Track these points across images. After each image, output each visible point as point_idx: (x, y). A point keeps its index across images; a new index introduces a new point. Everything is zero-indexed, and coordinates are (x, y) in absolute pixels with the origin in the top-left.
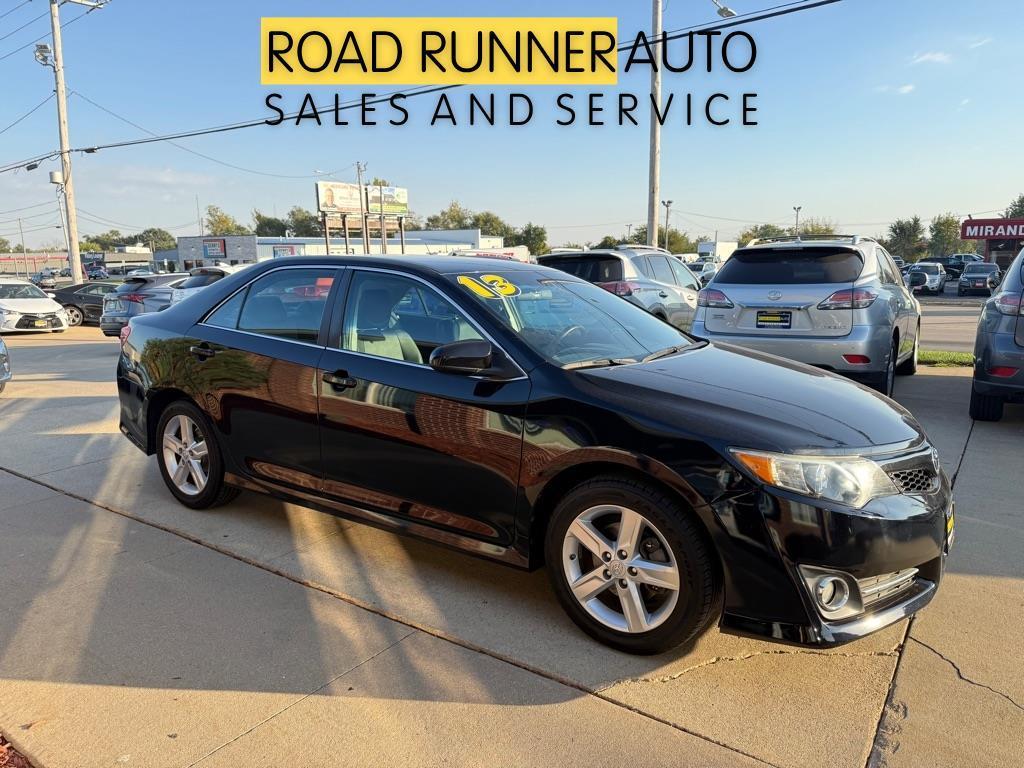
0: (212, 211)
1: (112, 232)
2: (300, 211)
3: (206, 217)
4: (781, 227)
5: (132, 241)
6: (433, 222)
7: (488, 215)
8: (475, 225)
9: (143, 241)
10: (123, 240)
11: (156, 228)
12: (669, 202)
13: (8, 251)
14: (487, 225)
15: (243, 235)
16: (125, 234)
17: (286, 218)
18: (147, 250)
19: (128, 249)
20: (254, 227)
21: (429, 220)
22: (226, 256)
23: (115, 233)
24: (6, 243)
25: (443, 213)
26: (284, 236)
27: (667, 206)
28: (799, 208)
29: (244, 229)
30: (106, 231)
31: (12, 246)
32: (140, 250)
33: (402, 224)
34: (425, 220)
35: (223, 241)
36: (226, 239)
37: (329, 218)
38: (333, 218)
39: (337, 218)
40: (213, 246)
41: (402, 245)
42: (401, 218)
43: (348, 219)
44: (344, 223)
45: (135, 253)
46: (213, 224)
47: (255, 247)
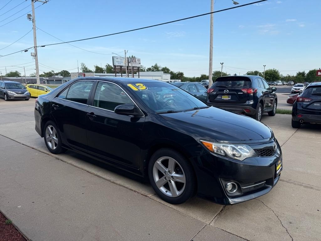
0: (83, 64)
1: (52, 71)
2: (109, 65)
3: (80, 67)
4: (260, 72)
5: (57, 74)
6: (149, 70)
7: (166, 67)
8: (162, 70)
9: (60, 74)
10: (55, 73)
11: (65, 70)
12: (223, 63)
13: (20, 77)
14: (166, 70)
16: (56, 72)
17: (105, 67)
18: (62, 77)
19: (56, 76)
20: (95, 71)
21: (148, 68)
24: (20, 74)
25: (152, 67)
26: (103, 73)
27: (222, 64)
28: (265, 66)
29: (91, 71)
30: (50, 71)
32: (60, 77)
33: (139, 70)
34: (147, 68)
35: (85, 74)
36: (86, 73)
37: (117, 67)
38: (118, 67)
39: (119, 67)
40: (82, 76)
41: (139, 76)
42: (139, 68)
43: (122, 68)
44: (121, 69)
45: (58, 77)
46: (82, 69)
47: (94, 76)
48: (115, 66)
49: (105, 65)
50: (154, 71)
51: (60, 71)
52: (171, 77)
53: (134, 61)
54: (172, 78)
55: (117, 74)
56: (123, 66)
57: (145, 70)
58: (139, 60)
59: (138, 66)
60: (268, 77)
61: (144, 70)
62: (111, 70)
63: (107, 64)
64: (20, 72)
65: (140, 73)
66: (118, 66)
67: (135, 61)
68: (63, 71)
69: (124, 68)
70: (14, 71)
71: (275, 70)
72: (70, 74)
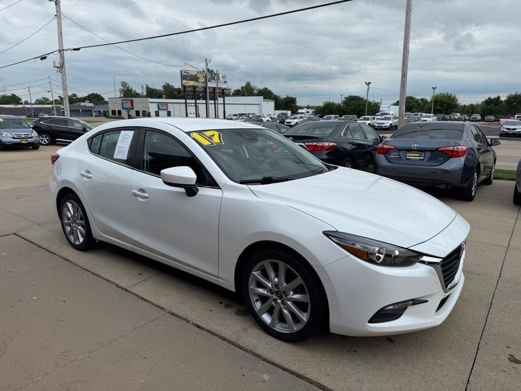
0: (124, 84)
1: (73, 94)
2: (168, 85)
3: (121, 87)
5: (83, 100)
6: (238, 93)
7: (266, 89)
8: (260, 93)
9: (88, 100)
10: (78, 99)
11: (95, 93)
13: (22, 104)
14: (266, 94)
15: (139, 97)
16: (80, 95)
17: (161, 89)
18: (91, 105)
19: (82, 104)
20: (145, 94)
21: (235, 91)
22: (133, 108)
23: (75, 95)
24: (20, 99)
25: (242, 88)
26: (162, 98)
27: (368, 85)
28: (435, 88)
29: (139, 94)
31: (23, 101)
32: (88, 104)
33: (224, 93)
34: (232, 91)
35: (132, 100)
36: (134, 99)
37: (187, 89)
38: (189, 89)
39: (191, 89)
40: (127, 103)
41: (224, 104)
42: (224, 90)
43: (197, 89)
44: (194, 92)
45: (86, 106)
46: (123, 91)
47: (148, 104)
48: (184, 87)
49: (163, 85)
50: (246, 96)
51: (87, 95)
52: (275, 106)
53: (216, 78)
54: (277, 107)
55: (188, 101)
56: (197, 87)
57: (231, 94)
58: (224, 77)
59: (223, 86)
60: (438, 107)
61: (229, 93)
62: (172, 93)
63: (166, 83)
64: (20, 97)
65: (226, 98)
66: (189, 87)
67: (218, 78)
68: (92, 95)
69: (199, 90)
70: (9, 94)
71: (450, 96)
72: (104, 99)
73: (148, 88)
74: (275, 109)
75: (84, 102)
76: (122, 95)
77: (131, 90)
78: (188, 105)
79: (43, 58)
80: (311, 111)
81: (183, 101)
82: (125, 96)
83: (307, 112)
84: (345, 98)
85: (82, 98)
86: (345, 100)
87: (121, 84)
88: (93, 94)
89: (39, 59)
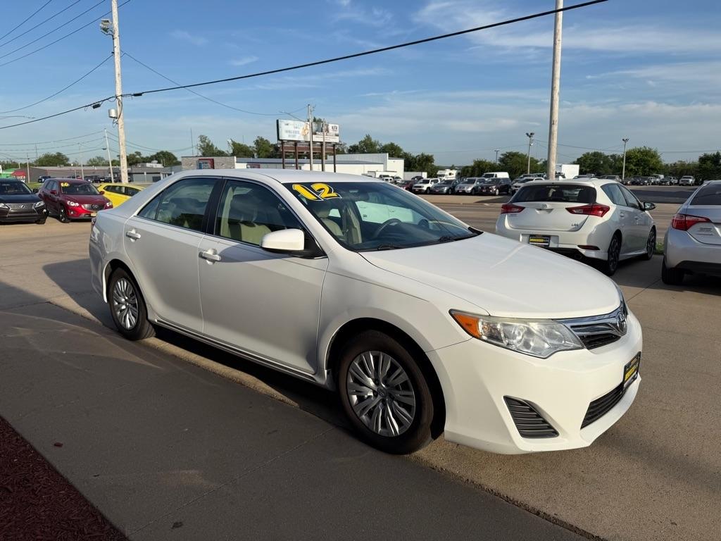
0: (203, 139)
2: (262, 139)
3: (197, 142)
5: (150, 160)
6: (354, 150)
7: (392, 144)
8: (384, 150)
9: (156, 159)
10: (142, 158)
11: (165, 150)
13: (69, 165)
14: (393, 151)
15: (222, 156)
16: (145, 154)
18: (160, 166)
19: (148, 165)
20: (231, 151)
21: (351, 147)
23: (138, 153)
24: (67, 159)
25: (361, 142)
26: (253, 157)
27: (530, 137)
28: (627, 140)
29: (223, 152)
30: (133, 152)
31: (71, 162)
32: (156, 165)
33: (335, 150)
34: (348, 146)
35: (213, 160)
36: (215, 158)
37: (285, 145)
38: (289, 145)
39: (292, 145)
40: (206, 163)
41: (334, 164)
42: (334, 146)
43: (298, 146)
44: (295, 148)
45: (152, 168)
46: (203, 148)
47: (234, 165)
48: (282, 140)
50: (363, 152)
51: (155, 154)
52: (405, 166)
53: (324, 130)
54: (409, 166)
55: (286, 160)
56: (299, 141)
57: (345, 151)
58: (334, 127)
59: (334, 140)
60: (632, 166)
61: (343, 149)
62: (267, 151)
63: (258, 137)
64: (68, 156)
65: (337, 156)
66: (289, 141)
67: (327, 130)
68: (160, 153)
69: (301, 146)
70: (53, 152)
71: (649, 151)
72: (175, 158)
73: (234, 144)
74: (405, 170)
75: (150, 162)
76: (200, 154)
77: (212, 146)
78: (286, 165)
79: (96, 106)
80: (454, 172)
81: (281, 160)
82: (204, 155)
83: (450, 174)
84: (502, 155)
85: (147, 157)
86: (502, 157)
87: (199, 139)
88: (162, 152)
89: (91, 108)
